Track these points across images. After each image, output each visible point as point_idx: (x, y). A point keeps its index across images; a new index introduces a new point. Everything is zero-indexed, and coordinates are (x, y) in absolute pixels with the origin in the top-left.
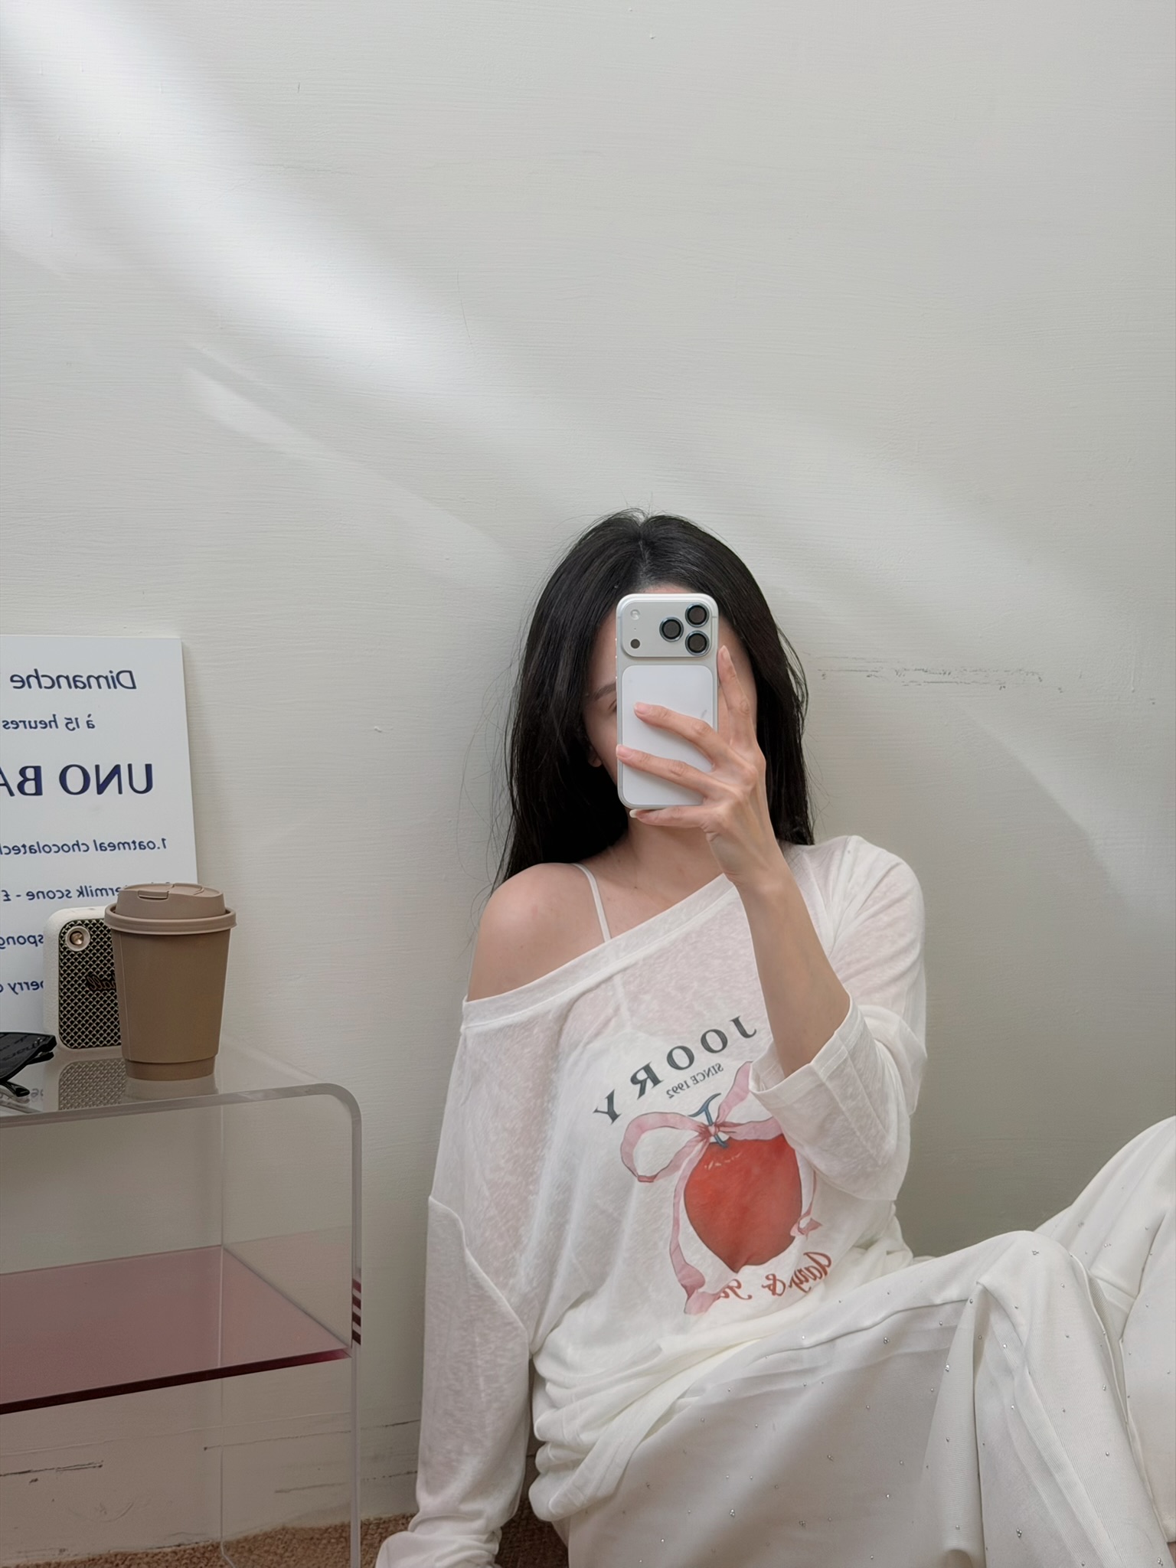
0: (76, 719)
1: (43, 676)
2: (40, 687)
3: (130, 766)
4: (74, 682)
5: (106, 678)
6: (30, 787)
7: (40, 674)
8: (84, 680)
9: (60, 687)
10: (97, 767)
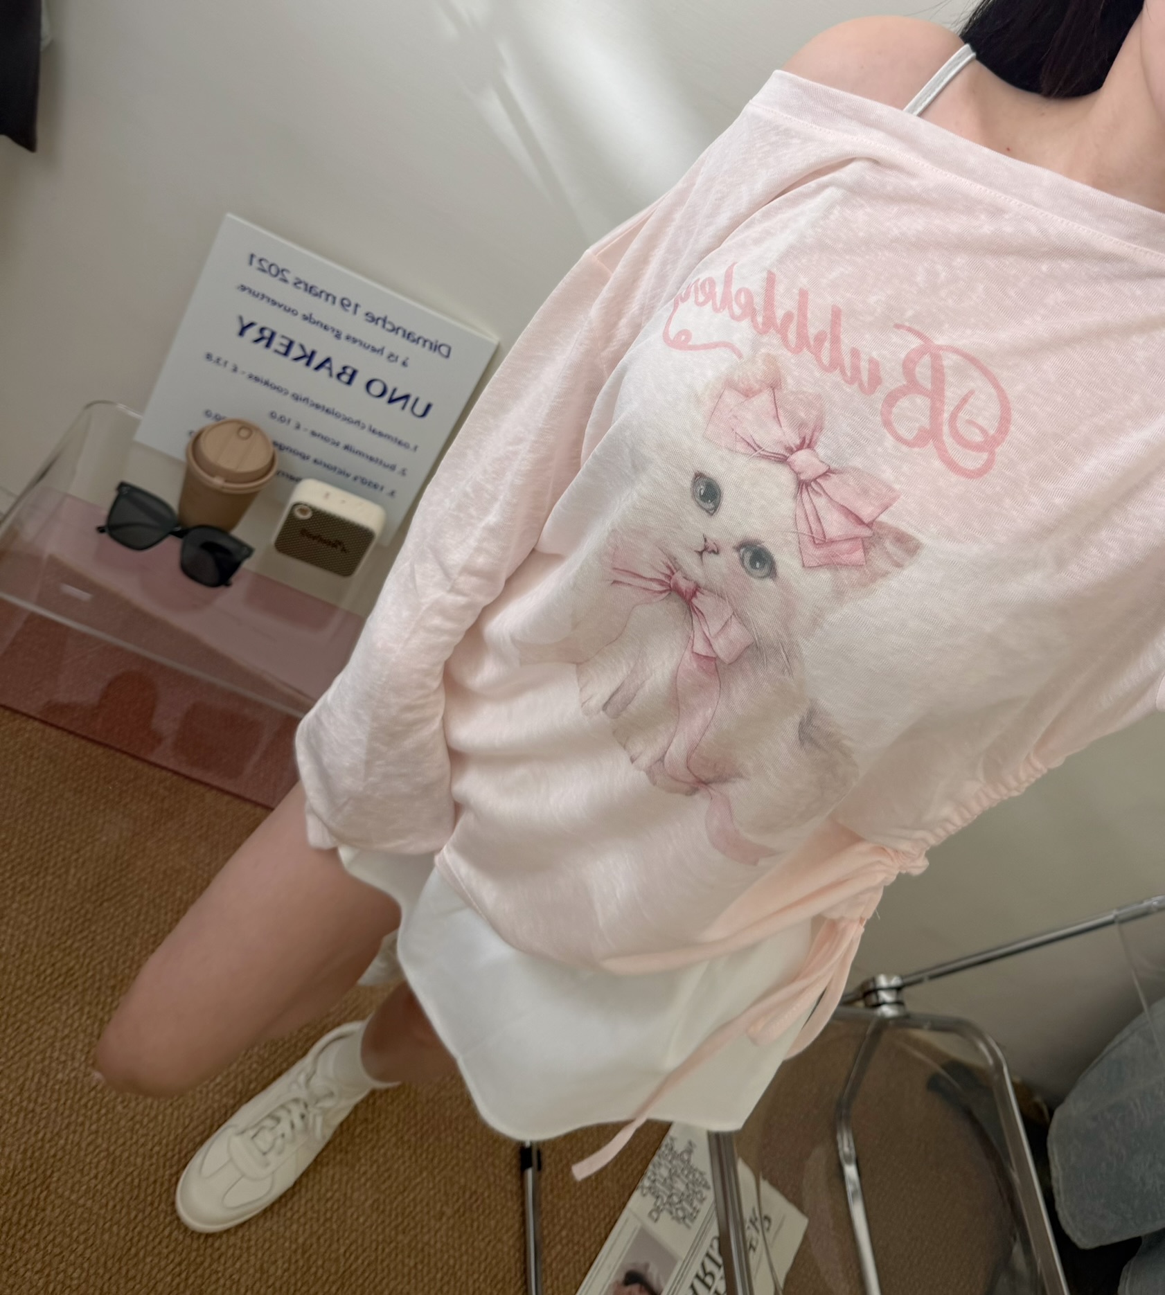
0: (397, 358)
1: (390, 323)
2: (384, 326)
3: (417, 400)
4: (408, 336)
5: (431, 344)
6: (345, 378)
7: (388, 319)
8: (416, 337)
9: (397, 333)
10: (395, 390)
